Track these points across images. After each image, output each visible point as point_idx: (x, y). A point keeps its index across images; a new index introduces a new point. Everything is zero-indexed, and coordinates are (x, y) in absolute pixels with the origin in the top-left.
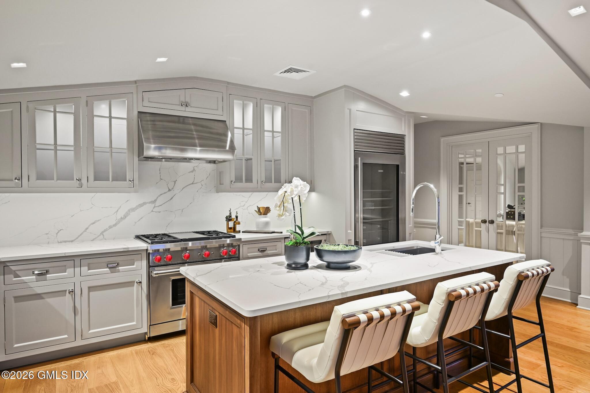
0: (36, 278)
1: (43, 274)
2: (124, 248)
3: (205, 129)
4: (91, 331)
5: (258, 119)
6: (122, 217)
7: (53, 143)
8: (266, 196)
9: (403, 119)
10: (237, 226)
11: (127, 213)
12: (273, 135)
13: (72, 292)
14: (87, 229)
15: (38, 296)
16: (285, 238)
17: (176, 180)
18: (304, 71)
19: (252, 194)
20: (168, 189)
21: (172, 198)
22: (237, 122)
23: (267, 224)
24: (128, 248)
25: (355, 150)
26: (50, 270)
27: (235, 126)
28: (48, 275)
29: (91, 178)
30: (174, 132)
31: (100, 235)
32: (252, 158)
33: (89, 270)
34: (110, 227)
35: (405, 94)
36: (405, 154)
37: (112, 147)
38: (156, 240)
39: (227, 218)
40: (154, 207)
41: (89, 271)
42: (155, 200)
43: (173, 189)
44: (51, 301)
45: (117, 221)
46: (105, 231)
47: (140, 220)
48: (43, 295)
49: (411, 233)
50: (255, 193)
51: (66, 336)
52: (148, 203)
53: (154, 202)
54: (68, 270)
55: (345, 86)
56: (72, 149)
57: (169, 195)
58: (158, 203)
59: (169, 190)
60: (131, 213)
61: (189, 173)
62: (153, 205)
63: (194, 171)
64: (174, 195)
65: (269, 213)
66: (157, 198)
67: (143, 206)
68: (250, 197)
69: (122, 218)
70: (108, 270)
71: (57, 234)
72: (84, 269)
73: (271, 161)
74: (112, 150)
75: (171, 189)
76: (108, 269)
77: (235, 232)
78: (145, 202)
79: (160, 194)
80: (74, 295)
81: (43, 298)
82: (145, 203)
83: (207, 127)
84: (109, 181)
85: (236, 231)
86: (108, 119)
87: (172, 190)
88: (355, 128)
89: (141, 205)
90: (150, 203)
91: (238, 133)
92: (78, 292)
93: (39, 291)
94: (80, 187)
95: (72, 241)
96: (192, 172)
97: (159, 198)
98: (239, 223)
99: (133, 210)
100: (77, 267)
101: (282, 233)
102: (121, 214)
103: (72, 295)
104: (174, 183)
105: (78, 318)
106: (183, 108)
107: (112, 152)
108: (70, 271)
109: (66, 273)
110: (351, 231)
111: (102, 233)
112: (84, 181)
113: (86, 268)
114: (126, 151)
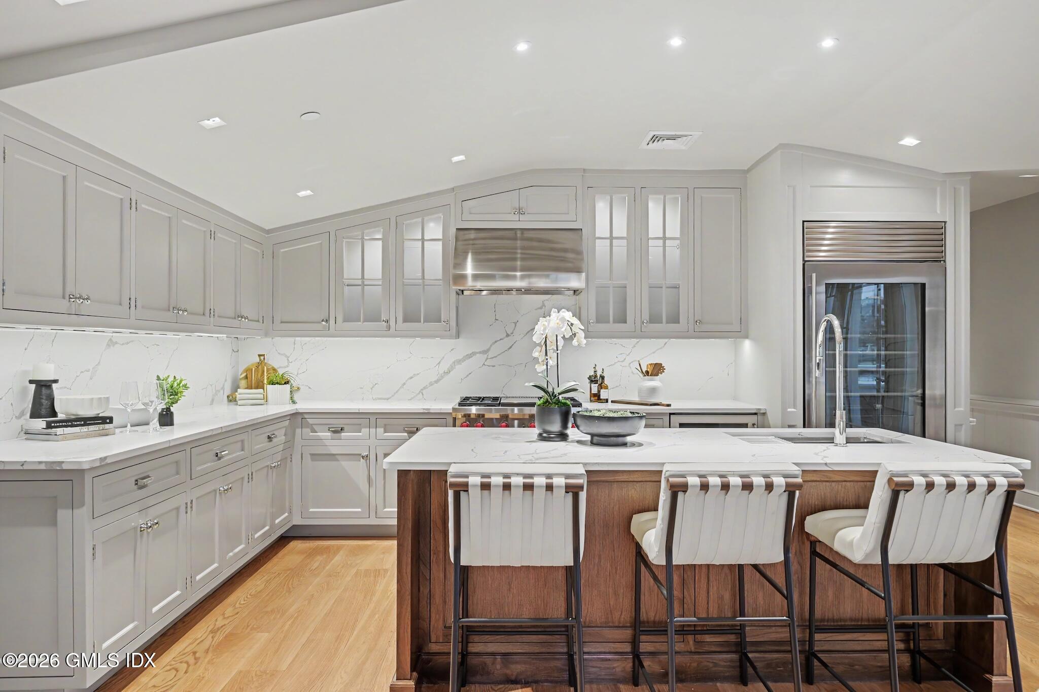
0: (331, 435)
1: (338, 431)
2: (424, 409)
3: (543, 244)
4: (386, 510)
5: (638, 220)
6: (446, 371)
7: (360, 277)
8: (664, 347)
9: (938, 189)
10: (602, 391)
11: (452, 367)
12: (664, 243)
13: (366, 458)
14: (404, 384)
15: (332, 457)
16: (670, 414)
17: (518, 321)
18: (686, 136)
19: (638, 342)
20: (506, 334)
21: (512, 346)
22: (602, 228)
23: (653, 390)
24: (429, 409)
25: (806, 259)
26: (346, 428)
27: (597, 235)
28: (342, 434)
29: (400, 319)
30: (496, 252)
31: (419, 393)
32: (626, 284)
33: (385, 432)
34: (431, 384)
35: (910, 141)
36: (945, 261)
37: (424, 279)
38: (468, 402)
39: (590, 378)
40: (487, 359)
41: (386, 434)
42: (488, 350)
43: (512, 333)
44: (346, 464)
45: (439, 375)
46: (425, 388)
47: (468, 376)
48: (339, 457)
49: (961, 425)
50: (643, 340)
51: (360, 510)
52: (477, 353)
53: (485, 352)
54: (363, 430)
55: (782, 146)
56: (380, 283)
57: (508, 342)
58: (491, 355)
59: (508, 335)
60: (457, 367)
61: (536, 310)
62: (486, 356)
63: (544, 307)
64: (515, 343)
65: (661, 374)
66: (491, 346)
67: (472, 357)
68: (635, 346)
69: (444, 372)
70: (406, 436)
71: (372, 389)
72: (380, 430)
73: (662, 287)
74: (424, 282)
75: (509, 333)
76: (406, 434)
77: (599, 401)
78: (475, 352)
79: (494, 341)
80: (368, 460)
81: (337, 460)
82: (474, 354)
83: (549, 241)
84: (420, 322)
85: (601, 399)
86: (420, 243)
87: (510, 335)
88: (804, 220)
89: (469, 356)
90: (480, 353)
91: (601, 247)
92: (372, 457)
93: (334, 451)
94: (388, 331)
95: (388, 399)
96: (541, 308)
97: (493, 346)
98: (606, 388)
99: (459, 362)
100: (373, 428)
101: (669, 405)
102: (445, 367)
103: (366, 460)
104: (514, 325)
105: (372, 490)
106: (516, 217)
107: (424, 285)
108: (365, 431)
109: (360, 434)
110: (795, 410)
111: (421, 392)
112: (392, 323)
113: (382, 430)
114: (441, 282)
